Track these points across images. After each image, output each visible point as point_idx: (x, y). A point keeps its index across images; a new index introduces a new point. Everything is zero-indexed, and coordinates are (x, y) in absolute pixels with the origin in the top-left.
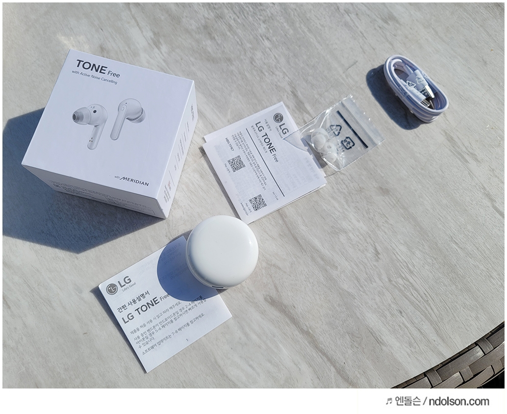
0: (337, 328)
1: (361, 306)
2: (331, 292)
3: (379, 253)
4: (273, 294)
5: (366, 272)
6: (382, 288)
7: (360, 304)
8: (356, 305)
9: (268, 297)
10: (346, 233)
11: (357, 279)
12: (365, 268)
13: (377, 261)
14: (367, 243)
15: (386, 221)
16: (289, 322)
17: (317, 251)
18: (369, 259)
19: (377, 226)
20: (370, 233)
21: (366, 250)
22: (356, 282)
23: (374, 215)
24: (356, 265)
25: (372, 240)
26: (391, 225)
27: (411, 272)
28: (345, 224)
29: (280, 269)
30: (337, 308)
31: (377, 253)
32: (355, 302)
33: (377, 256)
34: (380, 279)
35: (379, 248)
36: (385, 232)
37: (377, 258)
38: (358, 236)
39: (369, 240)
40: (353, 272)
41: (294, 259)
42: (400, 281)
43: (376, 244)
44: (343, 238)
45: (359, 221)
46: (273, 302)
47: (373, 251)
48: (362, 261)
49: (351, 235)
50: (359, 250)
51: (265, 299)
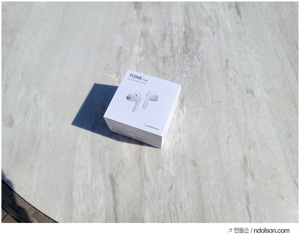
2: (138, 191)
3: (172, 189)
4: (114, 175)
5: (160, 193)
6: (162, 205)
7: (147, 205)
8: (145, 204)
9: (111, 175)
10: (163, 170)
11: (154, 193)
12: (161, 191)
13: (169, 192)
14: (170, 181)
15: (186, 177)
16: (112, 190)
17: (145, 169)
18: (165, 188)
19: (180, 177)
20: (174, 177)
21: (167, 184)
22: (152, 194)
23: (182, 171)
24: (158, 187)
25: (173, 181)
26: (187, 180)
27: (181, 208)
28: (165, 166)
29: (124, 166)
30: (136, 199)
33: (170, 189)
34: (164, 201)
35: (173, 186)
36: (181, 182)
38: (168, 175)
40: (154, 189)
41: (133, 166)
42: (173, 208)
43: (174, 184)
44: (160, 171)
45: (173, 169)
46: (112, 178)
47: (170, 186)
48: (162, 187)
49: (165, 172)
50: (164, 182)
51: (109, 175)
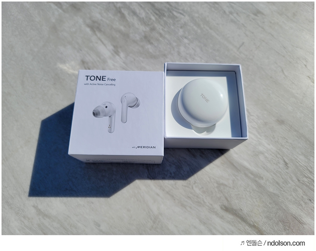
0: (272, 219)
1: (284, 201)
2: (263, 195)
3: (287, 164)
4: (226, 203)
5: (282, 177)
6: (295, 187)
7: (283, 200)
8: (281, 201)
9: (223, 207)
10: (263, 154)
11: (278, 183)
12: (281, 175)
13: (287, 169)
14: (278, 158)
15: (287, 142)
16: (240, 221)
17: (247, 169)
18: (282, 169)
19: (282, 146)
20: (278, 151)
21: (279, 163)
22: (277, 185)
23: (278, 139)
24: (275, 174)
25: (280, 155)
26: (291, 143)
28: (261, 148)
29: (226, 186)
30: (270, 205)
31: (286, 164)
32: (280, 199)
33: (287, 165)
34: (293, 181)
35: (286, 160)
36: (288, 149)
37: (287, 167)
38: (271, 154)
39: (278, 156)
40: (273, 179)
41: (234, 178)
42: (305, 179)
43: (284, 158)
44: (262, 158)
45: (269, 145)
46: (227, 209)
47: (283, 163)
48: (278, 171)
49: (266, 154)
50: (274, 163)
51: (221, 208)
